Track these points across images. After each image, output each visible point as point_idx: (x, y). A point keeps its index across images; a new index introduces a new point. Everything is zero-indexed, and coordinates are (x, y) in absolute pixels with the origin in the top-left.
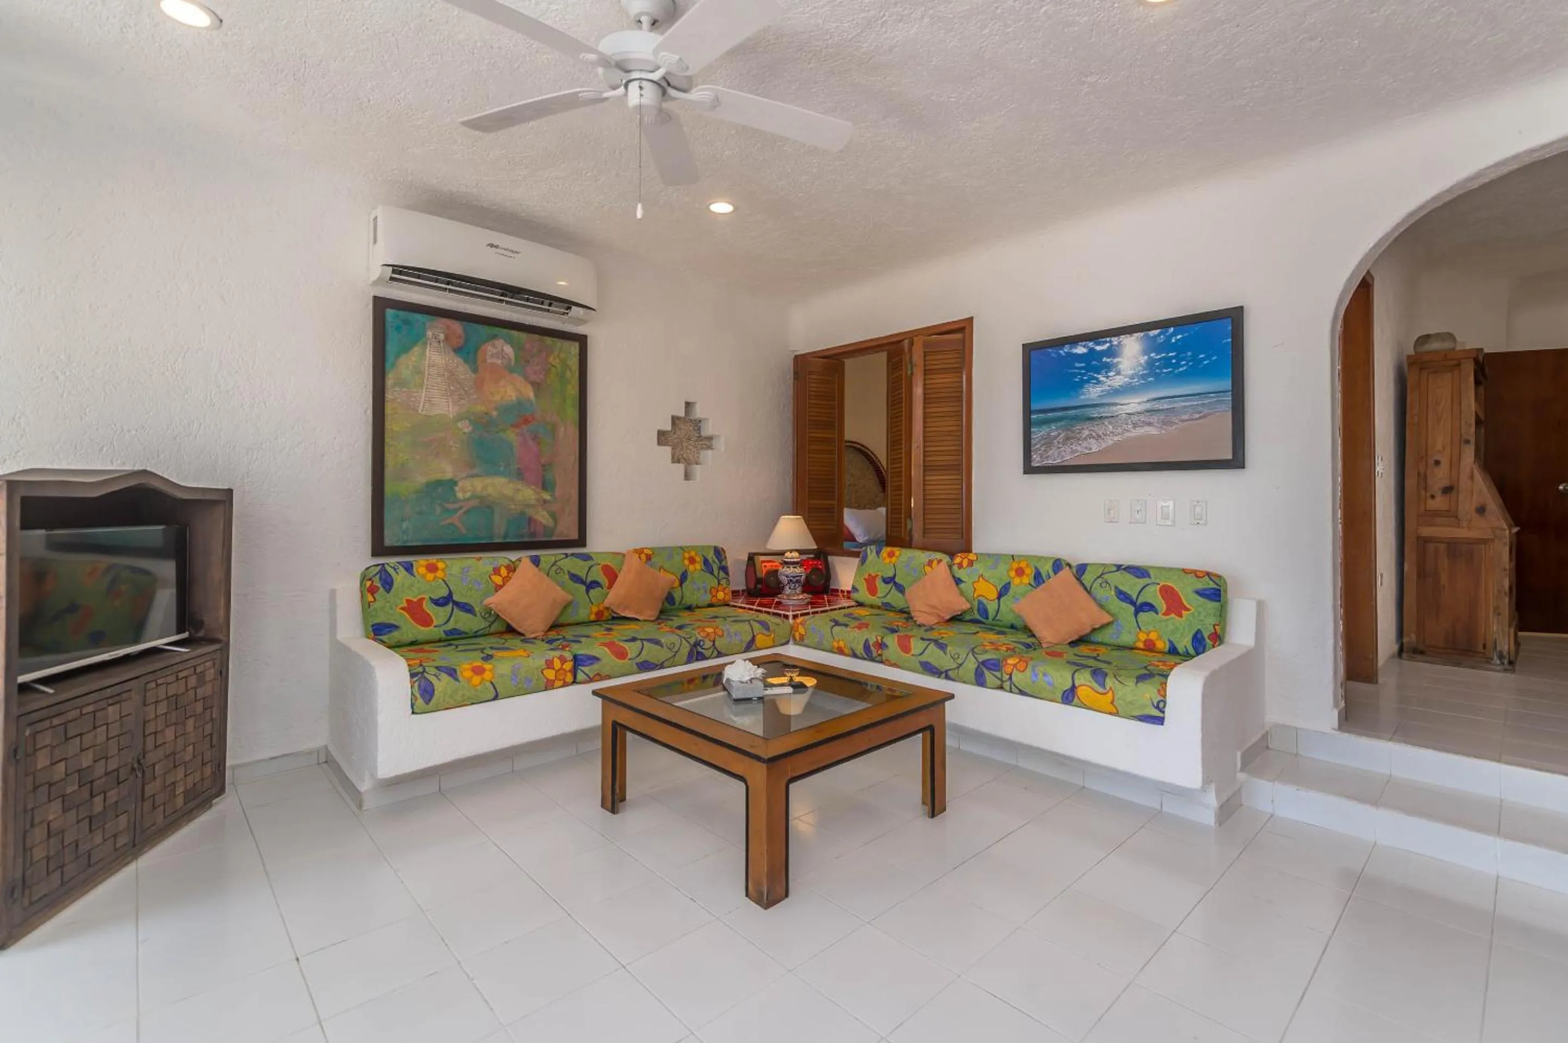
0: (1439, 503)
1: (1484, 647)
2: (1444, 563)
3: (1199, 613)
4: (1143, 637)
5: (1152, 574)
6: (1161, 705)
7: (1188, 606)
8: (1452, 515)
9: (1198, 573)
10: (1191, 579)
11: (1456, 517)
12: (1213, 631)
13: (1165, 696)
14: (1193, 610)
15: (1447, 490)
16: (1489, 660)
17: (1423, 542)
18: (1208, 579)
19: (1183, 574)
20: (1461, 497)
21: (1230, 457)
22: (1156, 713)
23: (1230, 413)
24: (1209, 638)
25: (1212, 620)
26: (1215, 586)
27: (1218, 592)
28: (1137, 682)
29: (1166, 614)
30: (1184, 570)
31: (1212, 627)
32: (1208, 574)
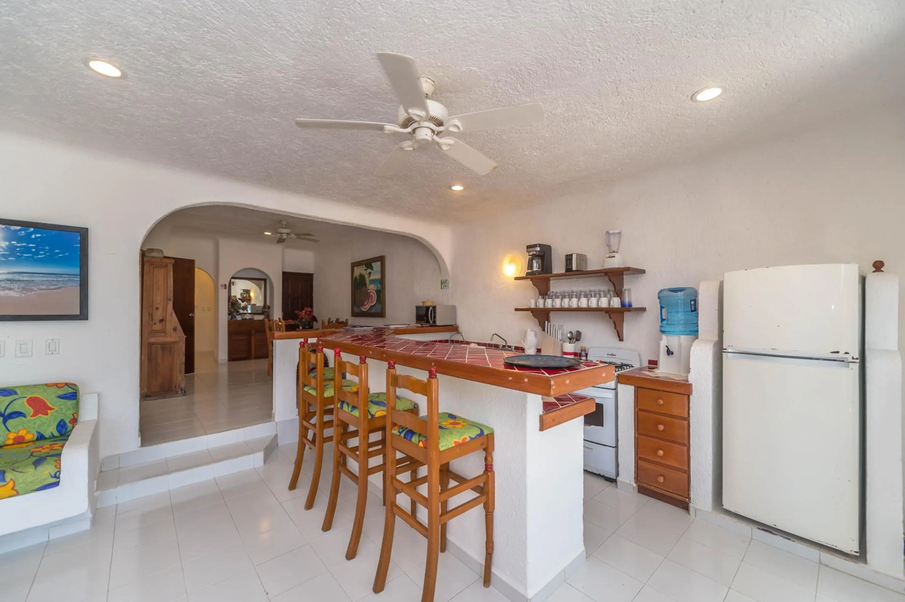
0: (158, 327)
1: (175, 387)
2: (160, 353)
3: (62, 409)
4: (12, 436)
5: (18, 391)
6: (57, 475)
7: (51, 406)
8: (163, 332)
9: (59, 385)
10: (54, 389)
11: (165, 332)
12: (73, 417)
13: (60, 468)
14: (56, 408)
15: (162, 321)
16: (177, 392)
17: (150, 345)
18: (67, 387)
19: (46, 387)
20: (167, 324)
21: (79, 313)
22: (54, 480)
23: (79, 288)
24: (69, 422)
25: (71, 412)
26: (73, 391)
27: (75, 394)
28: (36, 467)
29: (34, 415)
30: (46, 385)
31: (72, 415)
32: (66, 384)
